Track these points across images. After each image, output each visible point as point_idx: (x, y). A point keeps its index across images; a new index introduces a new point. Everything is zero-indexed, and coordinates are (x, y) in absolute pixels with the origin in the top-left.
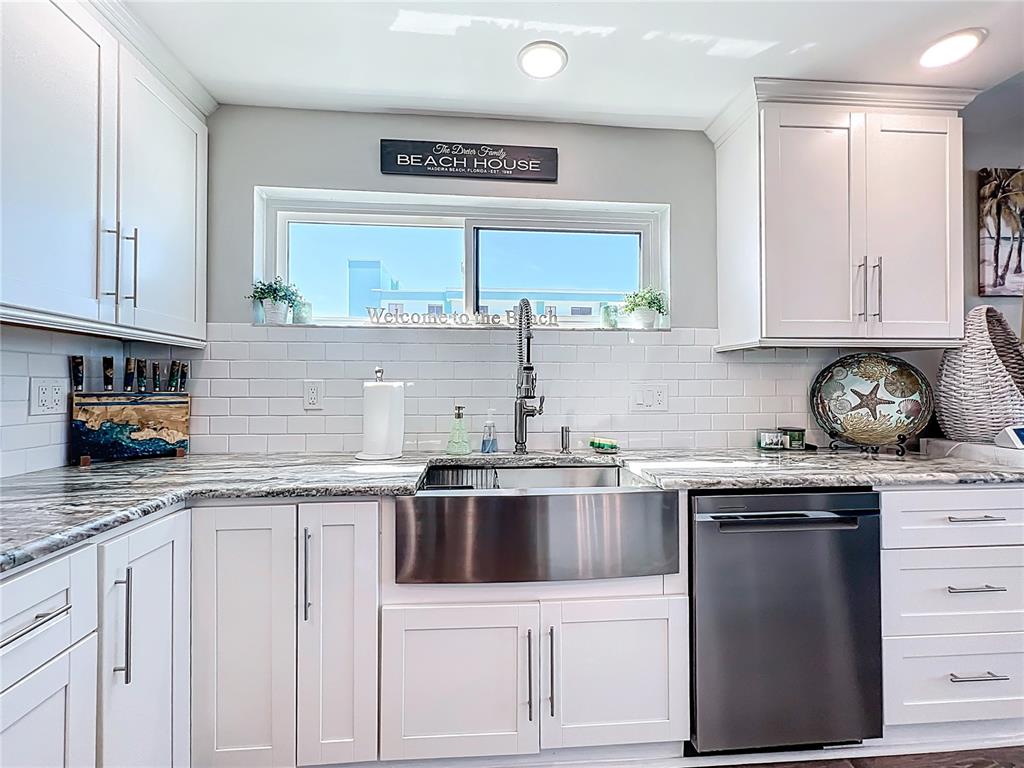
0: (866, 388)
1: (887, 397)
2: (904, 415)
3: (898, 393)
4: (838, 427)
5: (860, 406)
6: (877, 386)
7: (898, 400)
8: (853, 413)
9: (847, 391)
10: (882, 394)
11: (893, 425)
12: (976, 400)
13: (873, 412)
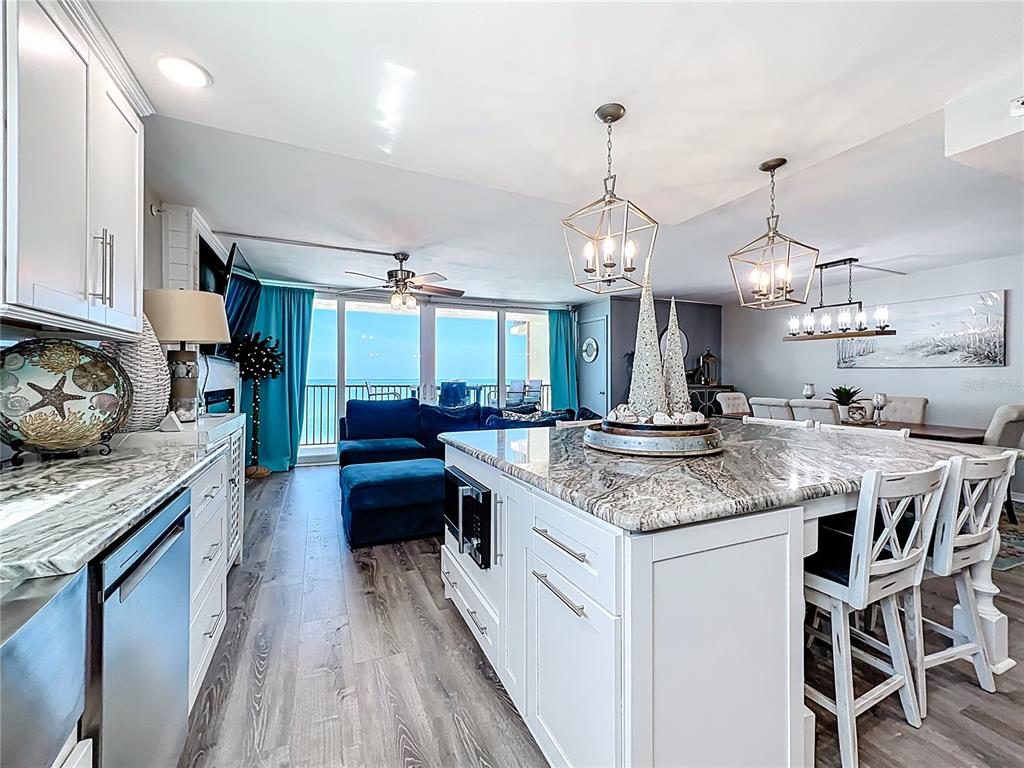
0: (49, 382)
1: (78, 392)
2: (98, 410)
3: (90, 387)
4: (17, 435)
5: (42, 404)
6: (64, 379)
7: (89, 395)
8: (33, 413)
9: (22, 385)
10: (69, 388)
11: (87, 423)
12: (149, 392)
13: (61, 411)
